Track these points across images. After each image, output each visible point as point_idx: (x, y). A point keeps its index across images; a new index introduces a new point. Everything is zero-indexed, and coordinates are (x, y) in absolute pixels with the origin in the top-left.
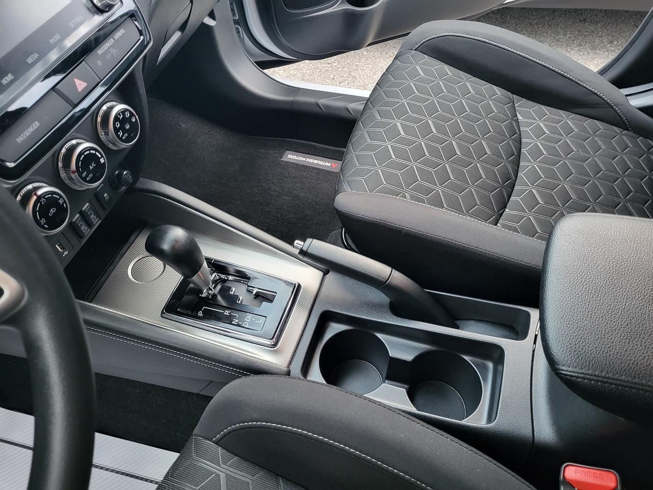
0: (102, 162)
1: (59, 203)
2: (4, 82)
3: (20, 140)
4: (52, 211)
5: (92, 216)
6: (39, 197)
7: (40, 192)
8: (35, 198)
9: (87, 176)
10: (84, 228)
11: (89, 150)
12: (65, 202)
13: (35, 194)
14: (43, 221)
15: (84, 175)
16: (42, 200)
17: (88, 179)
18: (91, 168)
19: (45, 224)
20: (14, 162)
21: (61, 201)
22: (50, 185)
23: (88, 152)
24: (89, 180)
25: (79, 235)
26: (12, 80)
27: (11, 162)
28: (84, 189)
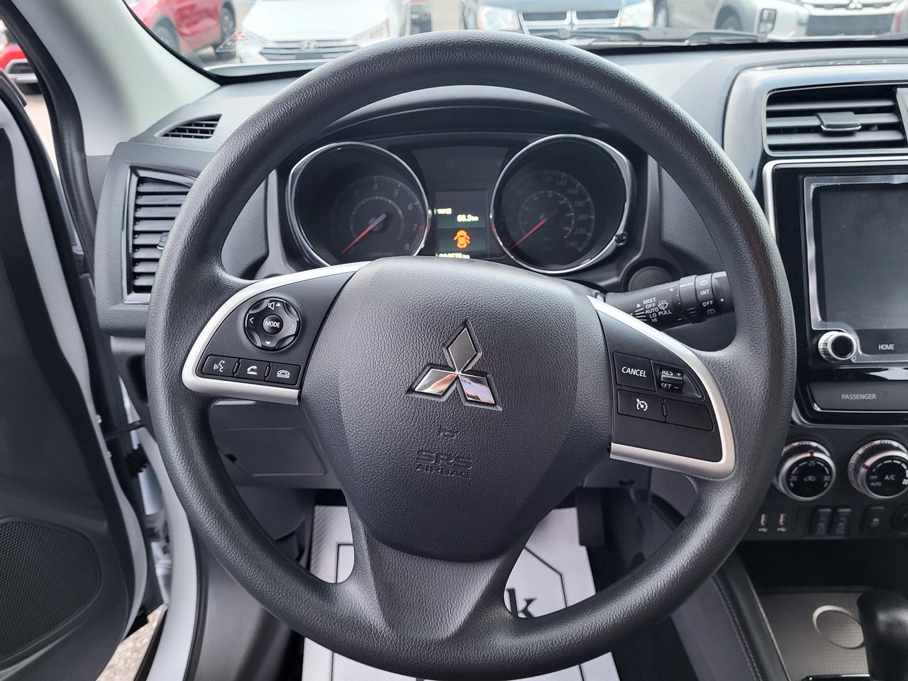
0: (903, 483)
1: (823, 478)
2: (881, 347)
3: (845, 397)
4: (810, 478)
5: (841, 525)
6: (812, 458)
7: (816, 455)
8: (808, 455)
9: (874, 481)
10: (822, 526)
11: (902, 462)
12: (829, 482)
13: (812, 453)
14: (794, 478)
15: (873, 477)
16: (812, 462)
17: (872, 484)
18: (887, 477)
19: (793, 482)
20: (821, 409)
21: (826, 478)
22: (832, 458)
23: (899, 462)
24: (872, 486)
25: (811, 527)
26: (890, 350)
27: (819, 407)
28: (860, 490)
